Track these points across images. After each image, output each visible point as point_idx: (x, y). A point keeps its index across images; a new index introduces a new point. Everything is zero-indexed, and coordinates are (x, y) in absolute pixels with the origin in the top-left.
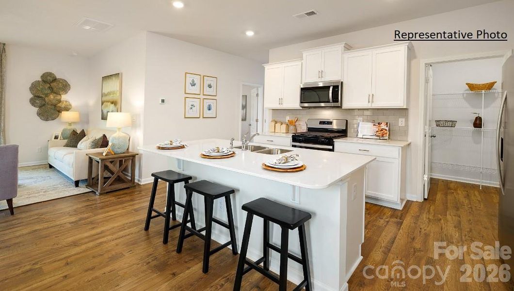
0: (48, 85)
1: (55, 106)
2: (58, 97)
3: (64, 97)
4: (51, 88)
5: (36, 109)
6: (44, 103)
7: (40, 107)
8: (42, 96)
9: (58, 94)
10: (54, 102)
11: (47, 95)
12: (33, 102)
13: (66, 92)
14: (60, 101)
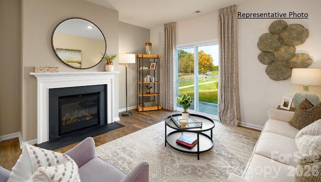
0: (277, 36)
1: (287, 61)
2: (291, 50)
3: (300, 49)
4: (281, 39)
5: (265, 67)
6: (273, 58)
7: (270, 64)
8: (271, 50)
9: (291, 45)
10: (287, 56)
11: (277, 49)
12: (261, 59)
13: (302, 42)
14: (294, 55)
